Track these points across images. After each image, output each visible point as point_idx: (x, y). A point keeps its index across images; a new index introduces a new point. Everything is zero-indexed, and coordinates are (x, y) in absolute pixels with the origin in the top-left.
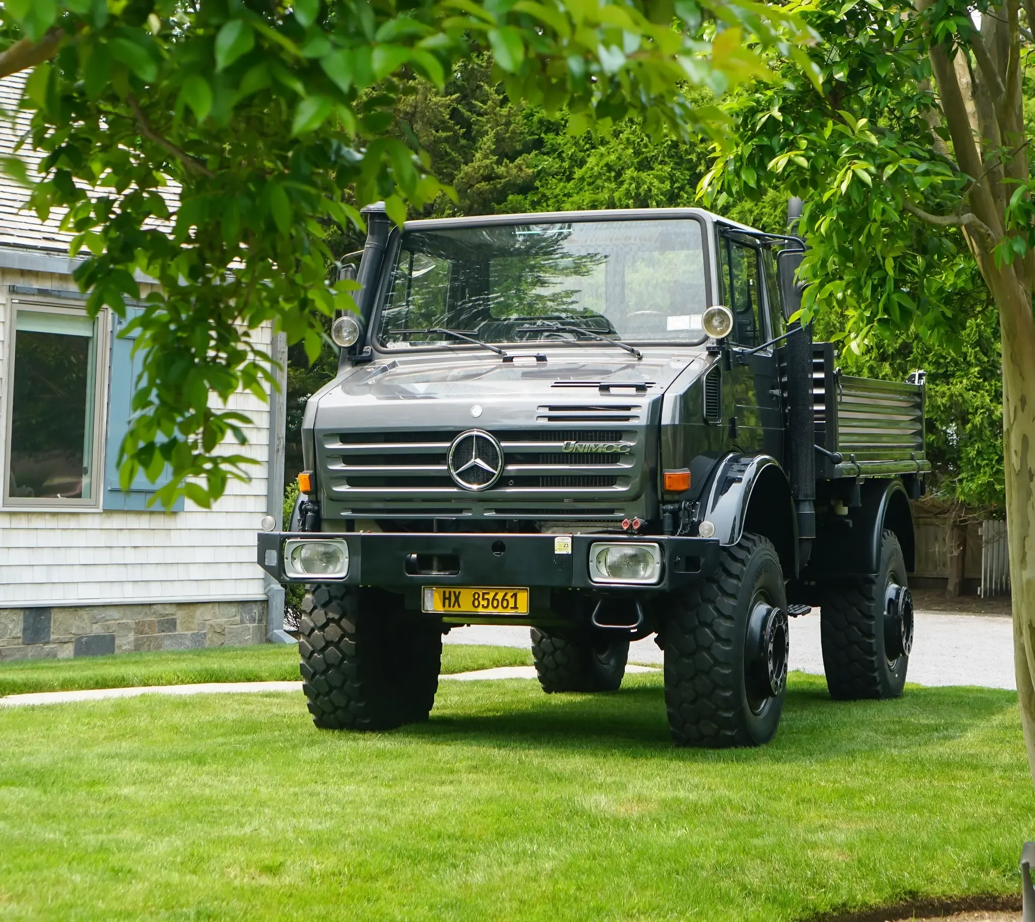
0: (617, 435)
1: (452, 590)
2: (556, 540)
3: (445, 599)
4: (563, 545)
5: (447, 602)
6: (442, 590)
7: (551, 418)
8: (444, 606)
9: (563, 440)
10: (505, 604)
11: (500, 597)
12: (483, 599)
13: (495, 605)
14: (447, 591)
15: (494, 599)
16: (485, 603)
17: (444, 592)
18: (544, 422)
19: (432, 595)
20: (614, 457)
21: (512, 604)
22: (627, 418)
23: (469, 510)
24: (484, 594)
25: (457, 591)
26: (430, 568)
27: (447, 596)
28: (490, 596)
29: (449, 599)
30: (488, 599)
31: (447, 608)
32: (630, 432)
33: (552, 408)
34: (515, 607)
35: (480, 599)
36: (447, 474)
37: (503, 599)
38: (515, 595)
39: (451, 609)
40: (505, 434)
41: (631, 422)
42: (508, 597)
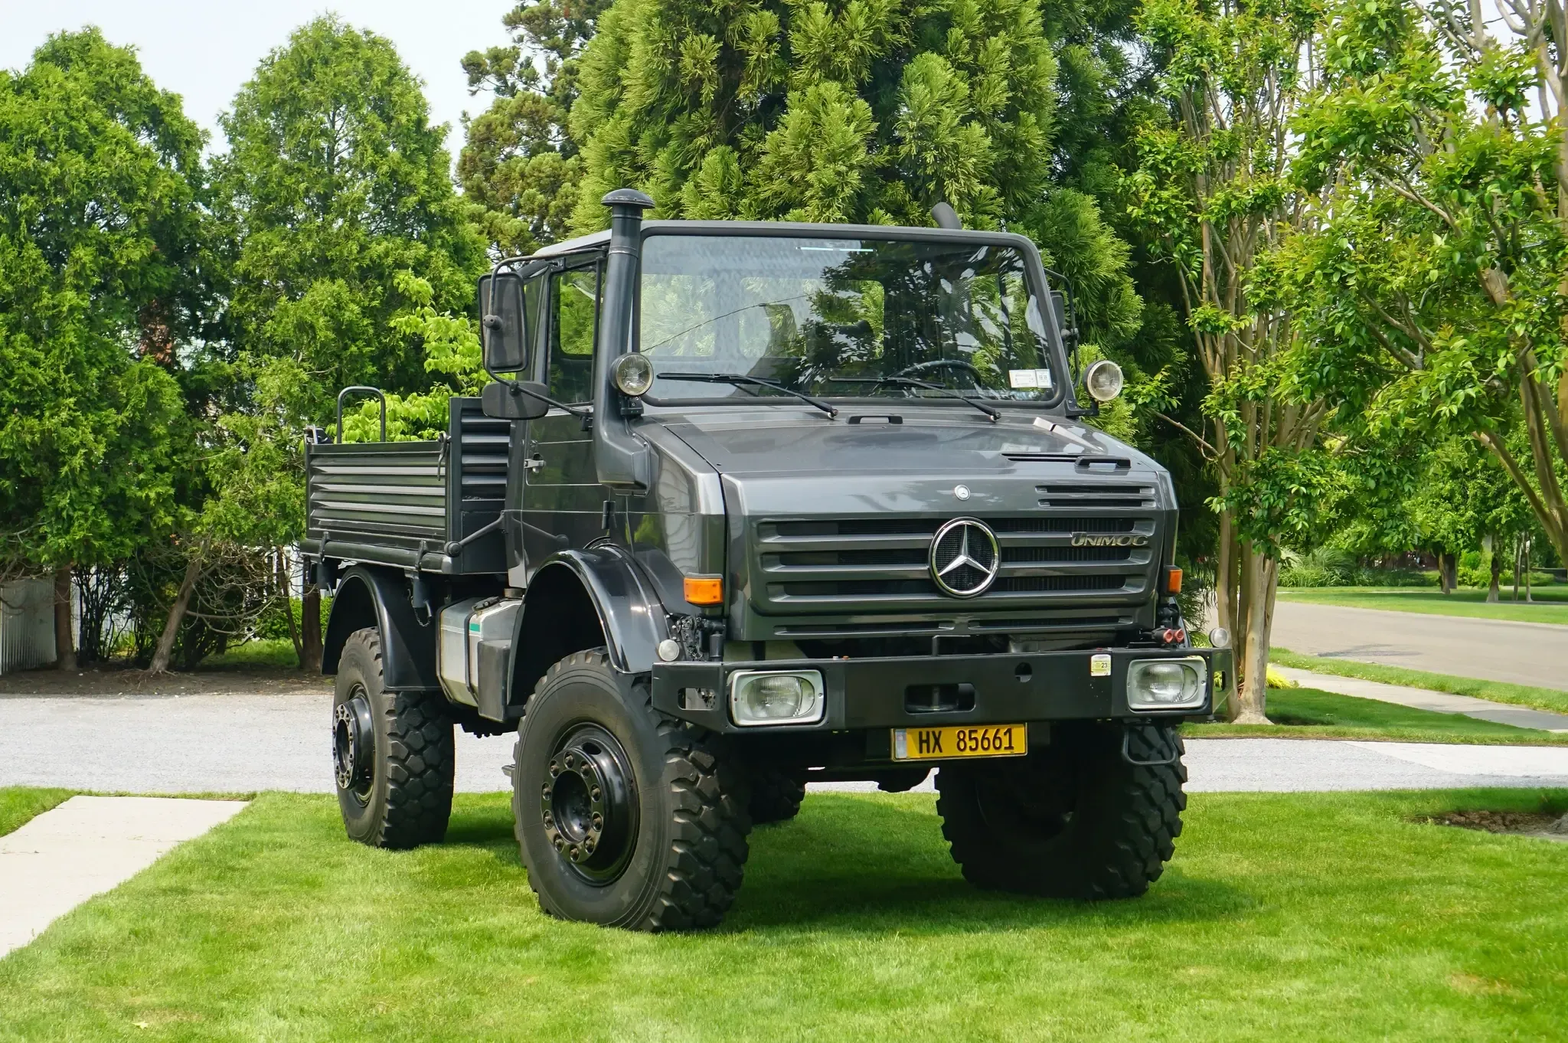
0: (1125, 524)
1: (931, 730)
2: (1093, 658)
3: (921, 742)
4: (1101, 665)
5: (925, 745)
6: (917, 730)
7: (1053, 502)
8: (921, 751)
9: (1070, 531)
10: (997, 744)
11: (991, 735)
12: (971, 739)
13: (986, 746)
14: (924, 731)
15: (983, 738)
16: (973, 744)
17: (920, 734)
18: (1046, 507)
19: (905, 739)
20: (1123, 552)
21: (1006, 744)
22: (1138, 502)
23: (949, 623)
24: (970, 733)
25: (937, 730)
26: (930, 704)
27: (924, 737)
28: (979, 735)
29: (927, 741)
30: (976, 740)
31: (925, 754)
32: (1146, 518)
33: (1051, 488)
34: (1010, 747)
35: (967, 739)
36: (927, 577)
37: (995, 738)
38: (1009, 731)
39: (931, 755)
40: (1000, 523)
41: (1145, 507)
42: (1001, 734)
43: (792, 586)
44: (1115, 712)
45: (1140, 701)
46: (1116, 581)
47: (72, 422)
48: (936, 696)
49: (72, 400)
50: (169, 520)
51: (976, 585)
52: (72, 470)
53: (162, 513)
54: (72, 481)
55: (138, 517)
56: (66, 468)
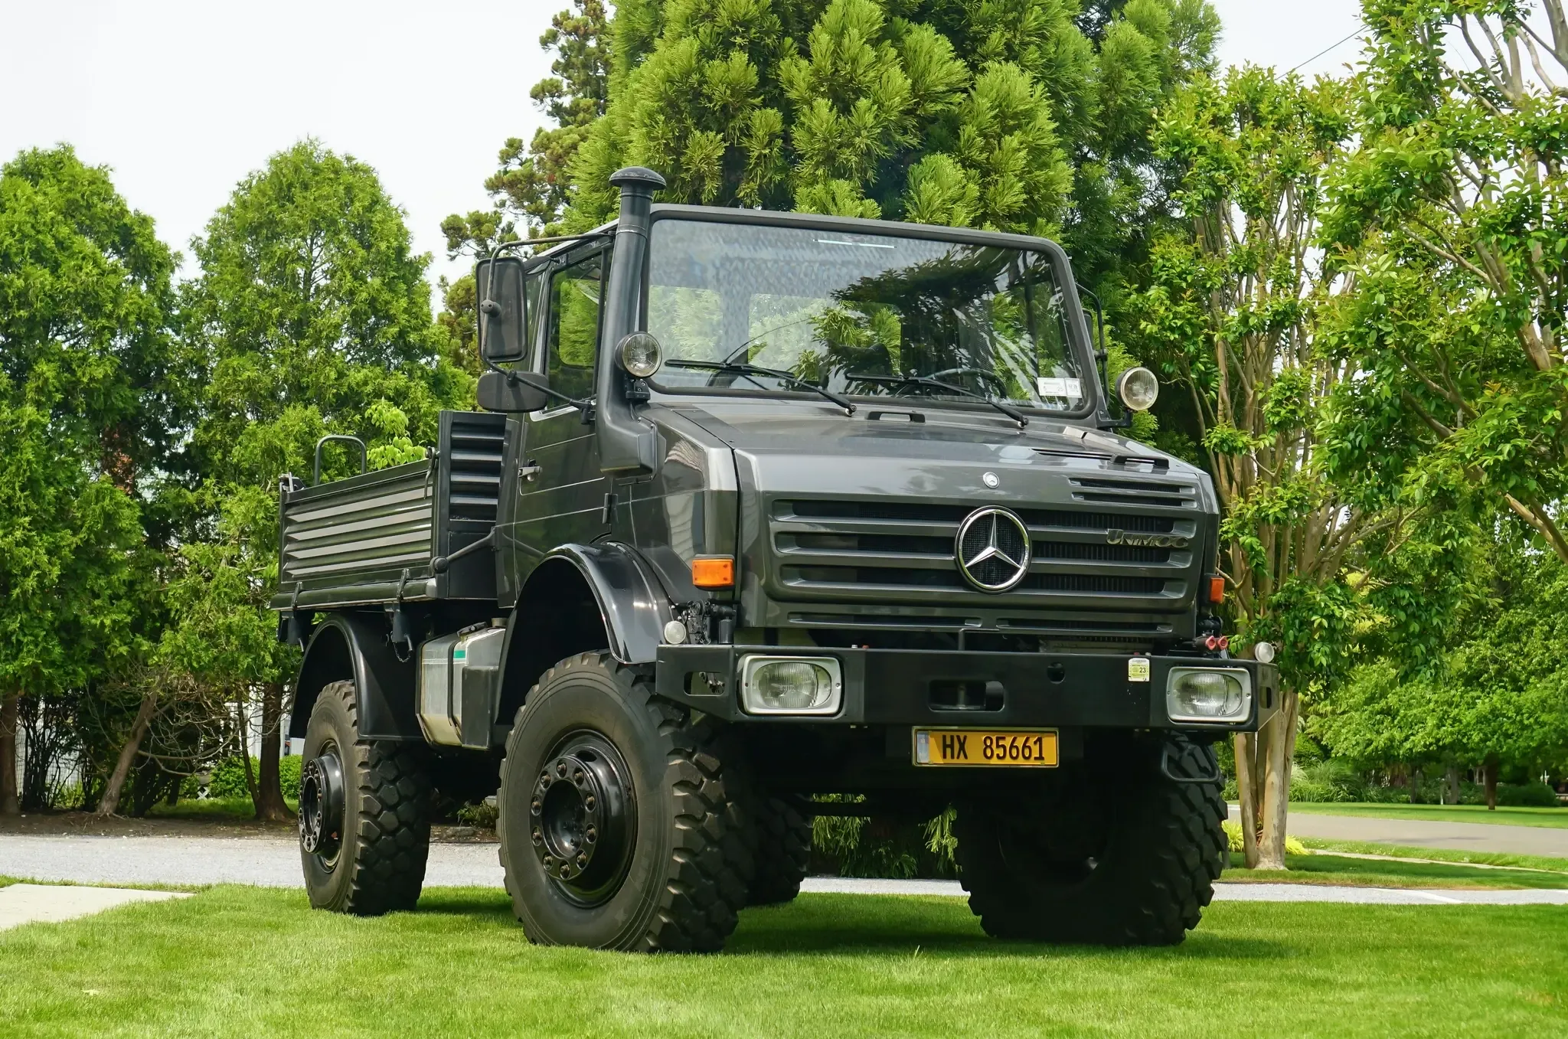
0: (1165, 523)
1: (955, 734)
2: (1131, 662)
3: (945, 746)
4: (1139, 669)
5: (949, 751)
6: (941, 733)
7: (1088, 496)
8: (945, 757)
9: (1105, 528)
10: (1027, 753)
11: (1020, 742)
12: (998, 746)
13: (1014, 754)
14: (948, 735)
15: (1012, 746)
16: (1001, 752)
17: (944, 737)
18: (1079, 500)
19: (927, 742)
20: (1162, 554)
21: (1036, 753)
22: (1178, 502)
23: (976, 619)
24: (998, 739)
25: (962, 734)
26: (955, 701)
27: (948, 742)
28: (1007, 742)
29: (952, 747)
30: (1004, 747)
31: (949, 760)
32: (1187, 518)
33: (1085, 482)
34: (1041, 758)
35: (994, 746)
36: (952, 567)
37: (1024, 746)
38: (1040, 740)
39: (955, 761)
40: (1031, 514)
41: (1185, 506)
42: (1031, 743)
43: (806, 570)
44: (1155, 721)
45: (1179, 713)
46: (1154, 584)
47: (27, 542)
48: (962, 694)
49: (27, 519)
50: (124, 650)
51: (1003, 581)
52: (24, 592)
53: (117, 642)
54: (24, 604)
55: (92, 645)
56: (18, 590)
